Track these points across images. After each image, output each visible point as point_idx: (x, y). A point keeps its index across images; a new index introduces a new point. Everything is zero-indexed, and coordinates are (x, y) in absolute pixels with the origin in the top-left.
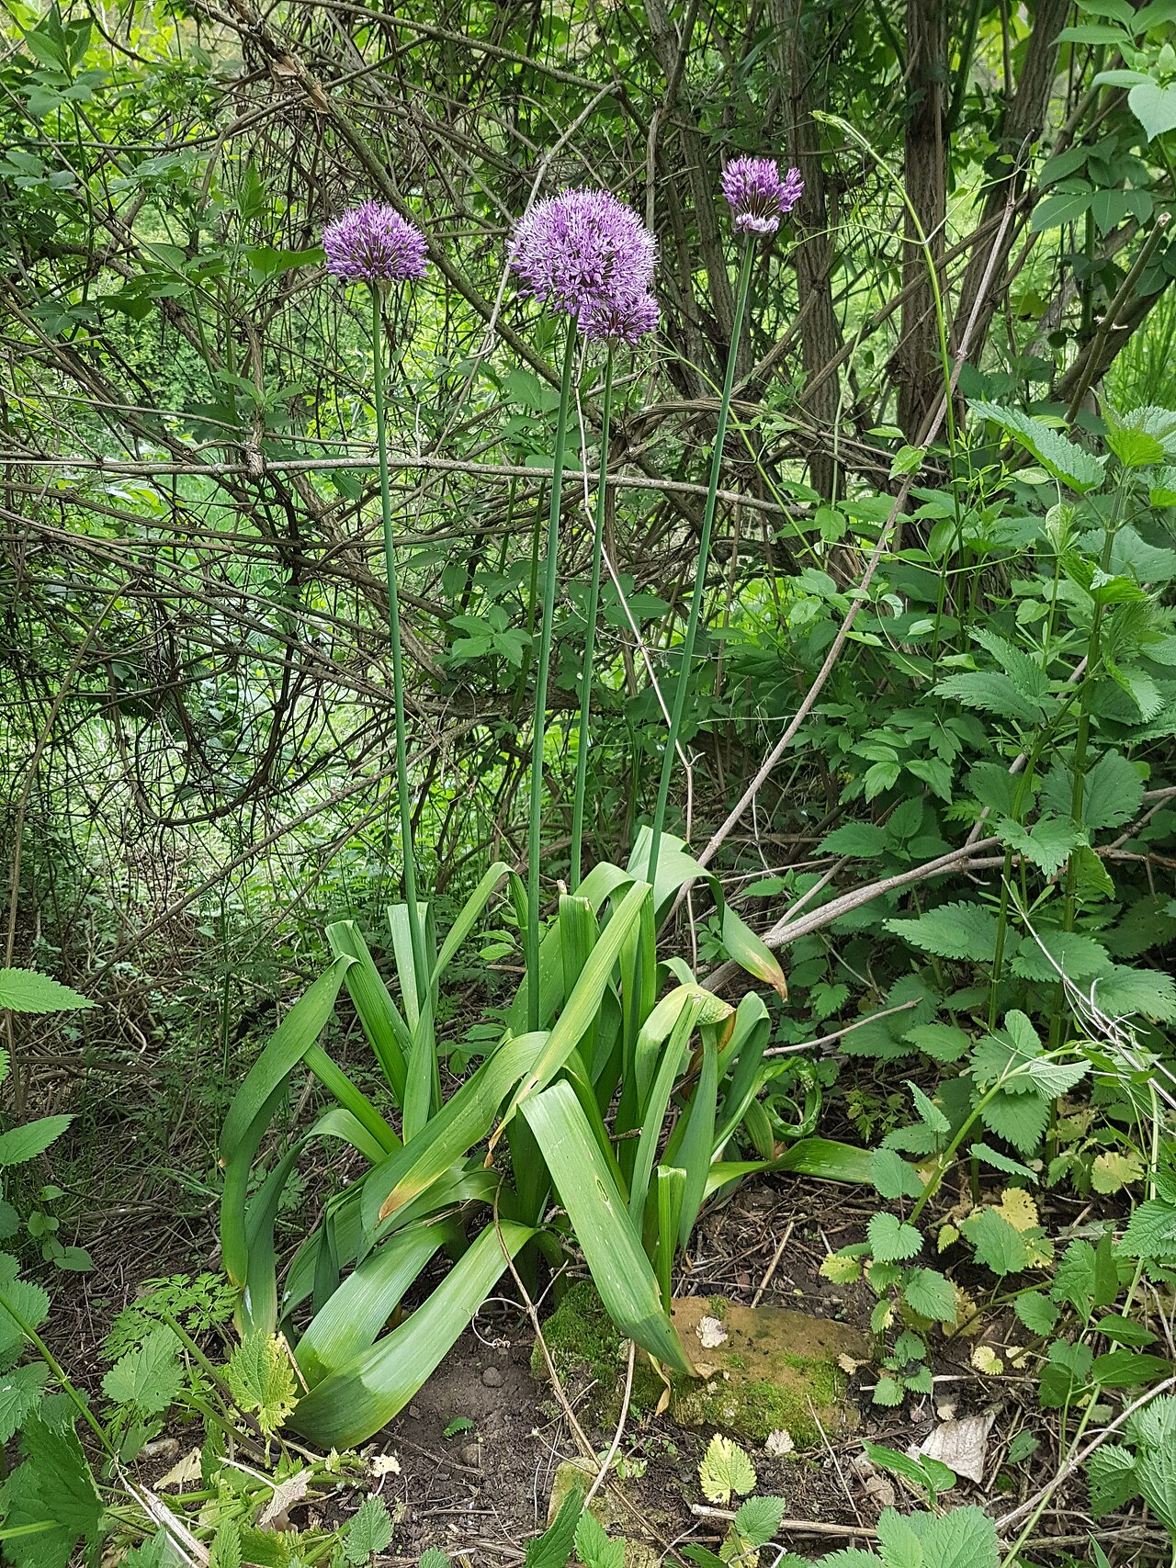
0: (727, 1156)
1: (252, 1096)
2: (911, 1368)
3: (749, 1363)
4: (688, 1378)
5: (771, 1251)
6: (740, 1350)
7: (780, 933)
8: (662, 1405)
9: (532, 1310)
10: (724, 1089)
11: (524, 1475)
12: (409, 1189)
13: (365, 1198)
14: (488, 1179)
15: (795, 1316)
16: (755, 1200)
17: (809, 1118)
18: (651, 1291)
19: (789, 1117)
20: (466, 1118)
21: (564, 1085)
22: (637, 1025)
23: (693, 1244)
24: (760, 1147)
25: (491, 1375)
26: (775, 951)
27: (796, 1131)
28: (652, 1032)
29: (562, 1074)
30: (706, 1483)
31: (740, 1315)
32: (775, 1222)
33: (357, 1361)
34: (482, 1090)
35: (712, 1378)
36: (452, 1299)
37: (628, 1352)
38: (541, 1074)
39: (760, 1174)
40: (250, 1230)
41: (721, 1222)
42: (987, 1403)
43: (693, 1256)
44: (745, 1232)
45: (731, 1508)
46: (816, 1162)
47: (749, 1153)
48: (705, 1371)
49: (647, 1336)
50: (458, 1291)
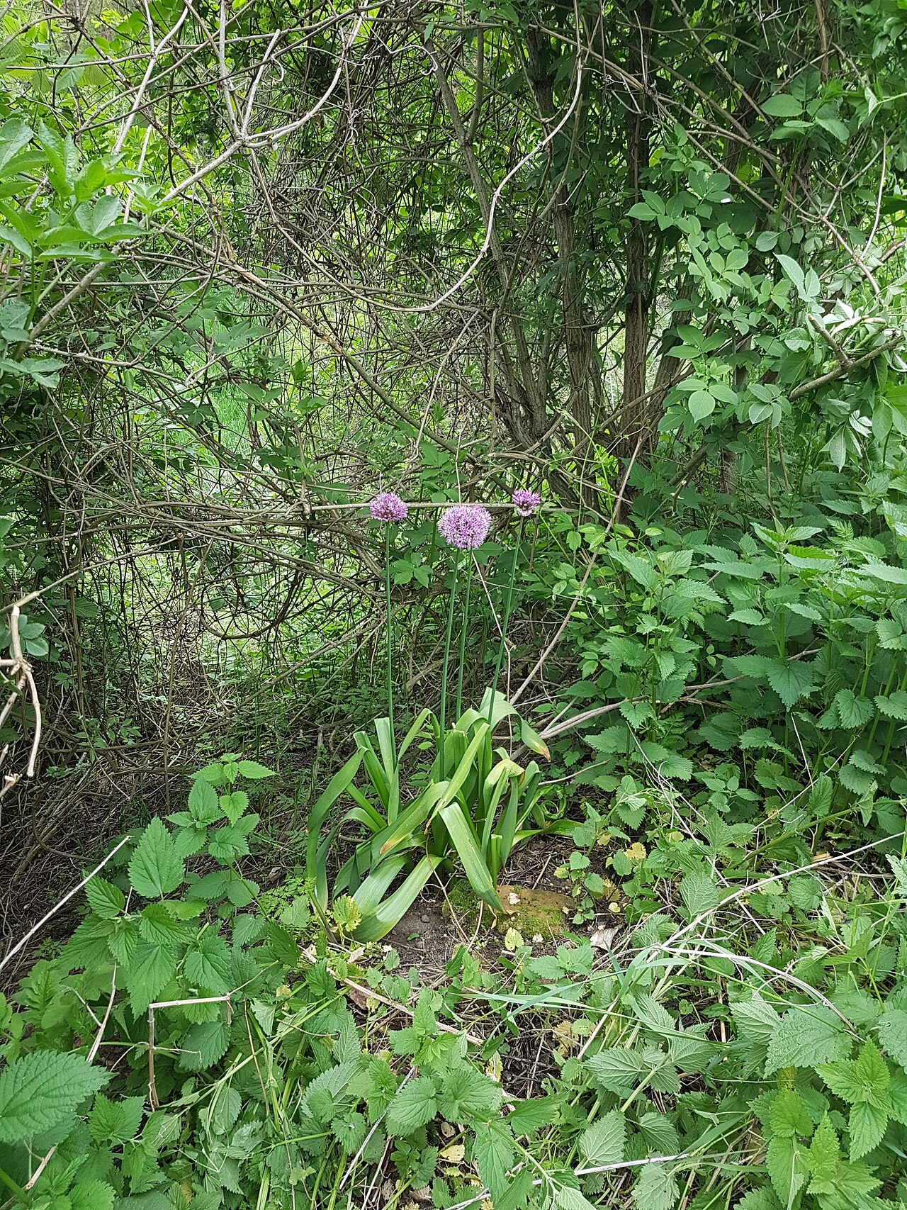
0: (524, 828)
1: (324, 804)
2: (587, 911)
3: (527, 909)
4: (504, 915)
5: (541, 867)
6: (525, 906)
7: (547, 733)
8: (494, 925)
9: (444, 889)
10: (522, 800)
11: (441, 952)
12: (392, 842)
13: (373, 846)
14: (423, 838)
15: (548, 893)
16: (535, 846)
17: (561, 810)
18: (489, 881)
19: (553, 811)
20: (415, 815)
21: (456, 804)
22: (484, 778)
23: (508, 865)
24: (539, 823)
25: (425, 918)
26: (546, 741)
27: (555, 816)
28: (490, 780)
29: (455, 800)
30: (506, 944)
31: (526, 892)
32: (544, 855)
33: (375, 910)
34: (422, 804)
35: (513, 915)
36: (411, 886)
37: (480, 905)
38: (446, 799)
39: (539, 835)
40: (318, 860)
41: (521, 855)
42: (617, 925)
43: (509, 870)
44: (531, 860)
45: (514, 951)
46: (564, 829)
47: (534, 826)
48: (511, 913)
49: (487, 897)
50: (413, 882)
